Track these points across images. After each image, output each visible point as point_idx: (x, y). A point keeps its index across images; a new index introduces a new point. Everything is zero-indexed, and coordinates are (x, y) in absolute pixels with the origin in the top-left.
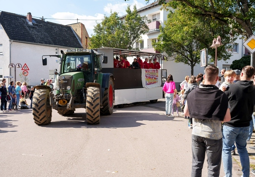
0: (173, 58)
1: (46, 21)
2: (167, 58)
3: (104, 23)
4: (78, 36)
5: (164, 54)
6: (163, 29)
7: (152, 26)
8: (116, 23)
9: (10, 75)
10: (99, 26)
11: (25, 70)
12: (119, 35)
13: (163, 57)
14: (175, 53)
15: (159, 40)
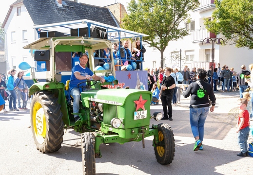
0: (232, 41)
2: (224, 42)
4: (116, 19)
5: (220, 36)
6: (219, 3)
12: (158, 13)
13: (219, 41)
14: (236, 35)
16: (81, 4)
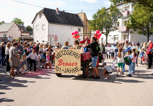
0: (137, 32)
1: (65, 12)
2: (133, 32)
3: (98, 13)
4: (82, 20)
6: (131, 16)
7: (125, 14)
8: (104, 13)
9: (48, 41)
10: (95, 14)
11: (56, 38)
12: (106, 20)
13: (131, 32)
14: (138, 29)
15: (128, 22)
16: (66, 13)
